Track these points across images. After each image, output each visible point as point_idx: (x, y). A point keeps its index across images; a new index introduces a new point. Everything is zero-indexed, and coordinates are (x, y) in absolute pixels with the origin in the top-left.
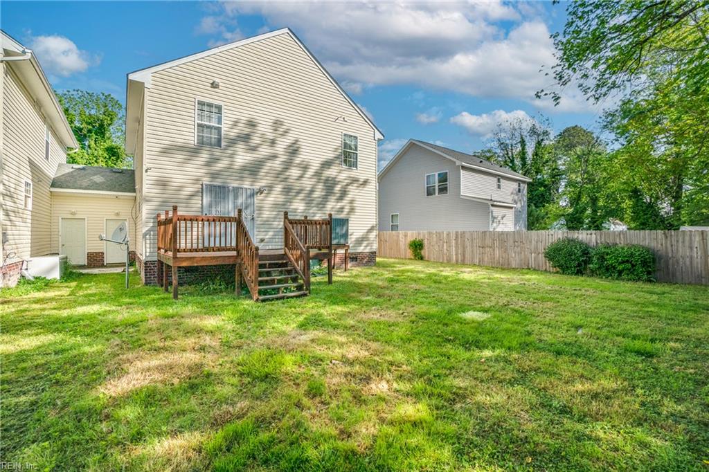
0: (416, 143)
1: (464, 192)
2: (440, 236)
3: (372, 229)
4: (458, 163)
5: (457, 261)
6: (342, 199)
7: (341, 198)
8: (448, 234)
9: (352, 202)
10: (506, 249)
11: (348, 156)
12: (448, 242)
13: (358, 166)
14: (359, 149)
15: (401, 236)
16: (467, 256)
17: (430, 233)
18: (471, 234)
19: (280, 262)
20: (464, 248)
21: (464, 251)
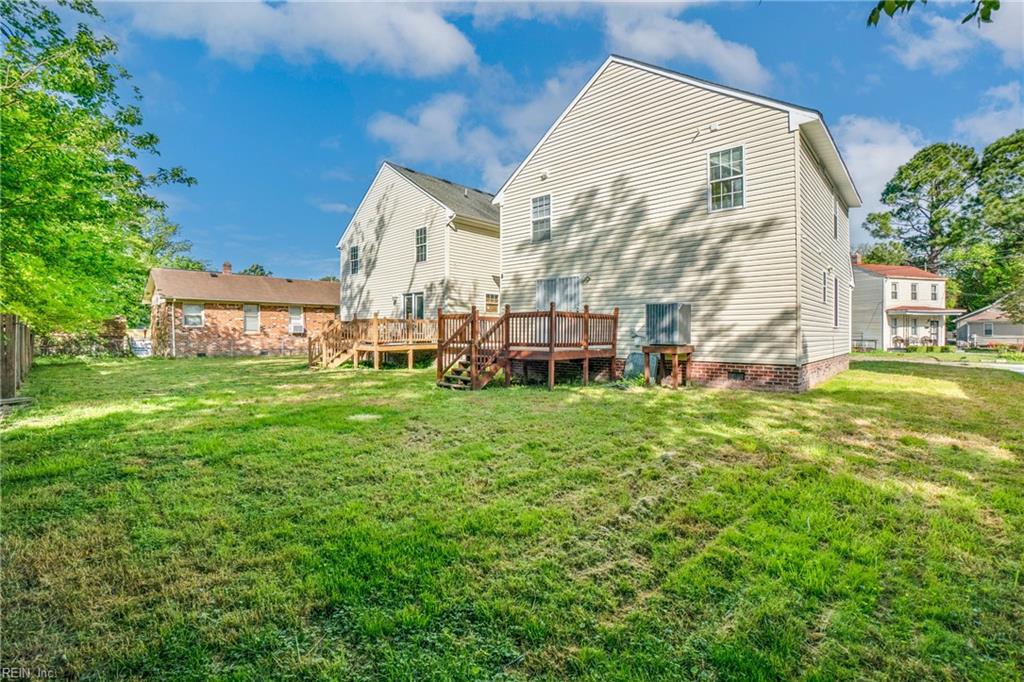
6: (711, 269)
7: (710, 267)
9: (732, 269)
11: (723, 188)
13: (746, 200)
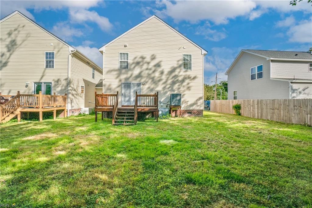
0: (245, 51)
1: (272, 76)
2: (249, 102)
3: (200, 98)
4: (268, 59)
5: (258, 117)
8: (253, 101)
10: (288, 111)
11: (186, 64)
12: (253, 106)
13: (192, 68)
14: (192, 60)
15: (230, 102)
16: (264, 114)
17: (244, 101)
18: (266, 101)
19: (131, 111)
20: (262, 109)
21: (262, 112)
